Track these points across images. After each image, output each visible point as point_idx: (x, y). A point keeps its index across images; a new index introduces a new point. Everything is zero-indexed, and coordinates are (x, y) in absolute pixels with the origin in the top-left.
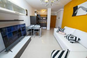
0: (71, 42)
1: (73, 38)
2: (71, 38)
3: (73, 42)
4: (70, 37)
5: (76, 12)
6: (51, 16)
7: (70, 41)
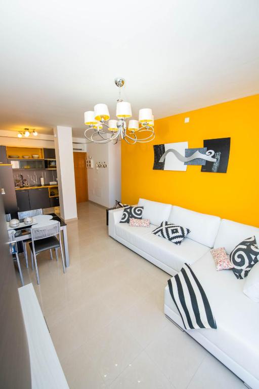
0: (176, 243)
1: (177, 231)
2: (173, 232)
3: (180, 242)
4: (170, 230)
5: (161, 161)
7: (175, 240)
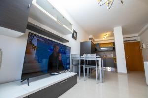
6: (124, 43)
